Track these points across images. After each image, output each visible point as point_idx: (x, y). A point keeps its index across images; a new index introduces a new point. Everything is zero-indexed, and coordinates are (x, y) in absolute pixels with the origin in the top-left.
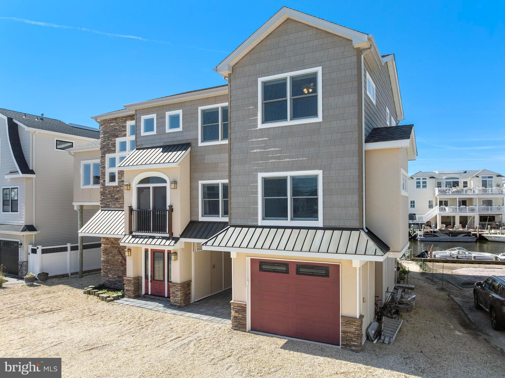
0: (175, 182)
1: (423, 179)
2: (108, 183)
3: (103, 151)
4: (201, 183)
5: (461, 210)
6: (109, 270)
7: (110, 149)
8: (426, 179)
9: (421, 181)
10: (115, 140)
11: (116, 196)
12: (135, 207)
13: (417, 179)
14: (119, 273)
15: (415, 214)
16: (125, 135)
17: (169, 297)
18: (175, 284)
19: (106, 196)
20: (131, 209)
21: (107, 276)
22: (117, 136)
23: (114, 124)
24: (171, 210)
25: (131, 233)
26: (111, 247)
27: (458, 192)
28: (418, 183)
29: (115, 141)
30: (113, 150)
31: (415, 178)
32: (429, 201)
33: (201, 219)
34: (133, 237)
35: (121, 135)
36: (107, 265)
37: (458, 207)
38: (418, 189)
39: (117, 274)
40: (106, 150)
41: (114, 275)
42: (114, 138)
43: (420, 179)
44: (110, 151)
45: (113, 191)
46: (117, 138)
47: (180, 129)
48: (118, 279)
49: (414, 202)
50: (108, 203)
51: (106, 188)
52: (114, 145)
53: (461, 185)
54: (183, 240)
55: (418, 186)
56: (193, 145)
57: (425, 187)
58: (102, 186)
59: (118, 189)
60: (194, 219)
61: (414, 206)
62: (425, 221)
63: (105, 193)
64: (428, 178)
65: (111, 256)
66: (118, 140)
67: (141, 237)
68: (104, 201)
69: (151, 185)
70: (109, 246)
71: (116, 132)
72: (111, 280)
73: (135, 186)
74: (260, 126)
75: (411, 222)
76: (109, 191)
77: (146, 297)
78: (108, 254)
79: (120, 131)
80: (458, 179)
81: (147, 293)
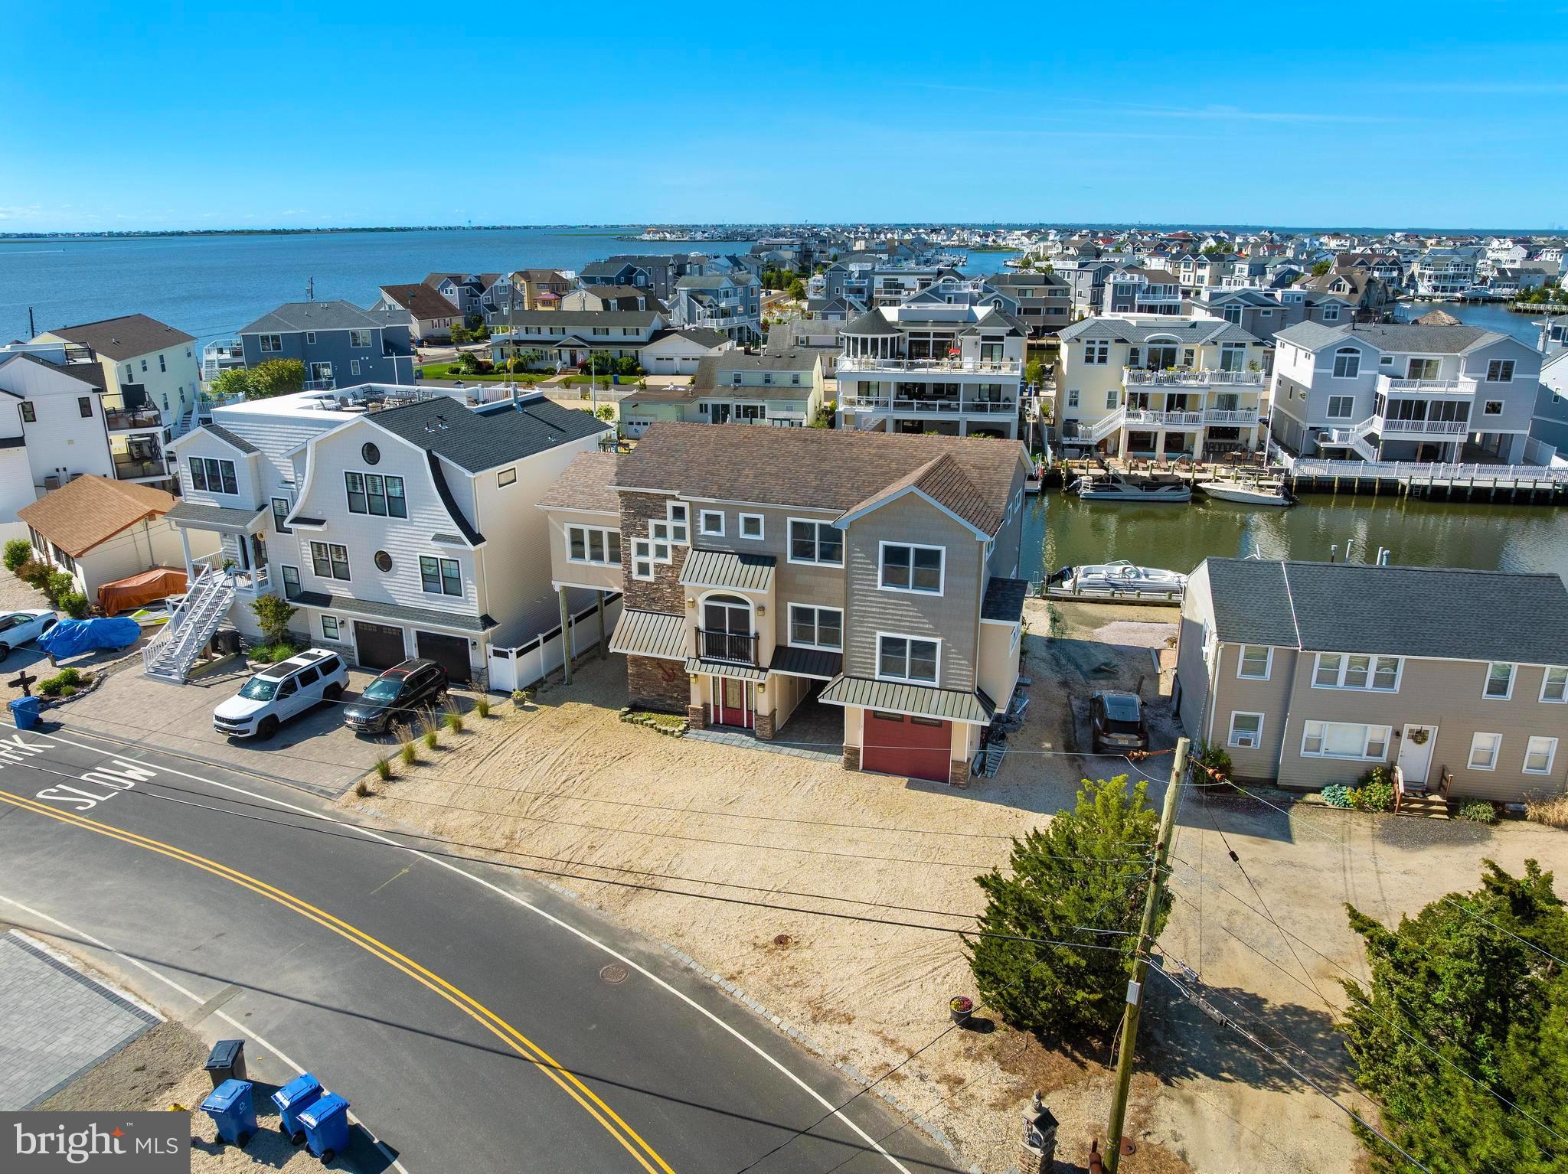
0: (761, 608)
1: (1101, 342)
2: (635, 576)
3: (627, 531)
4: (790, 605)
5: (1169, 420)
6: (643, 687)
7: (639, 531)
8: (1106, 343)
9: (1097, 347)
11: (652, 596)
12: (702, 625)
13: (1088, 342)
15: (1076, 421)
16: (665, 518)
17: (750, 727)
18: (760, 717)
19: (634, 593)
20: (698, 630)
21: (640, 693)
22: (651, 517)
23: (644, 499)
24: (757, 637)
25: (698, 656)
27: (1171, 380)
28: (1091, 350)
30: (644, 534)
31: (1084, 340)
32: (1110, 393)
33: (790, 644)
34: (702, 662)
35: (657, 516)
36: (638, 679)
37: (1165, 413)
38: (1090, 365)
39: (656, 692)
40: (632, 530)
41: (651, 693)
42: (647, 518)
43: (1094, 342)
44: (640, 534)
45: (646, 587)
47: (761, 537)
48: (656, 697)
49: (1077, 392)
50: (638, 603)
51: (634, 583)
52: (645, 528)
53: (1180, 358)
54: (771, 671)
55: (1089, 360)
56: (779, 558)
57: (1103, 360)
59: (656, 586)
60: (781, 643)
61: (1076, 404)
62: (1094, 440)
63: (631, 589)
64: (1111, 341)
66: (652, 523)
67: (715, 663)
68: (631, 599)
69: (727, 606)
71: (648, 511)
73: (701, 602)
74: (880, 587)
75: (1066, 441)
76: (638, 587)
77: (716, 727)
79: (655, 511)
81: (717, 721)
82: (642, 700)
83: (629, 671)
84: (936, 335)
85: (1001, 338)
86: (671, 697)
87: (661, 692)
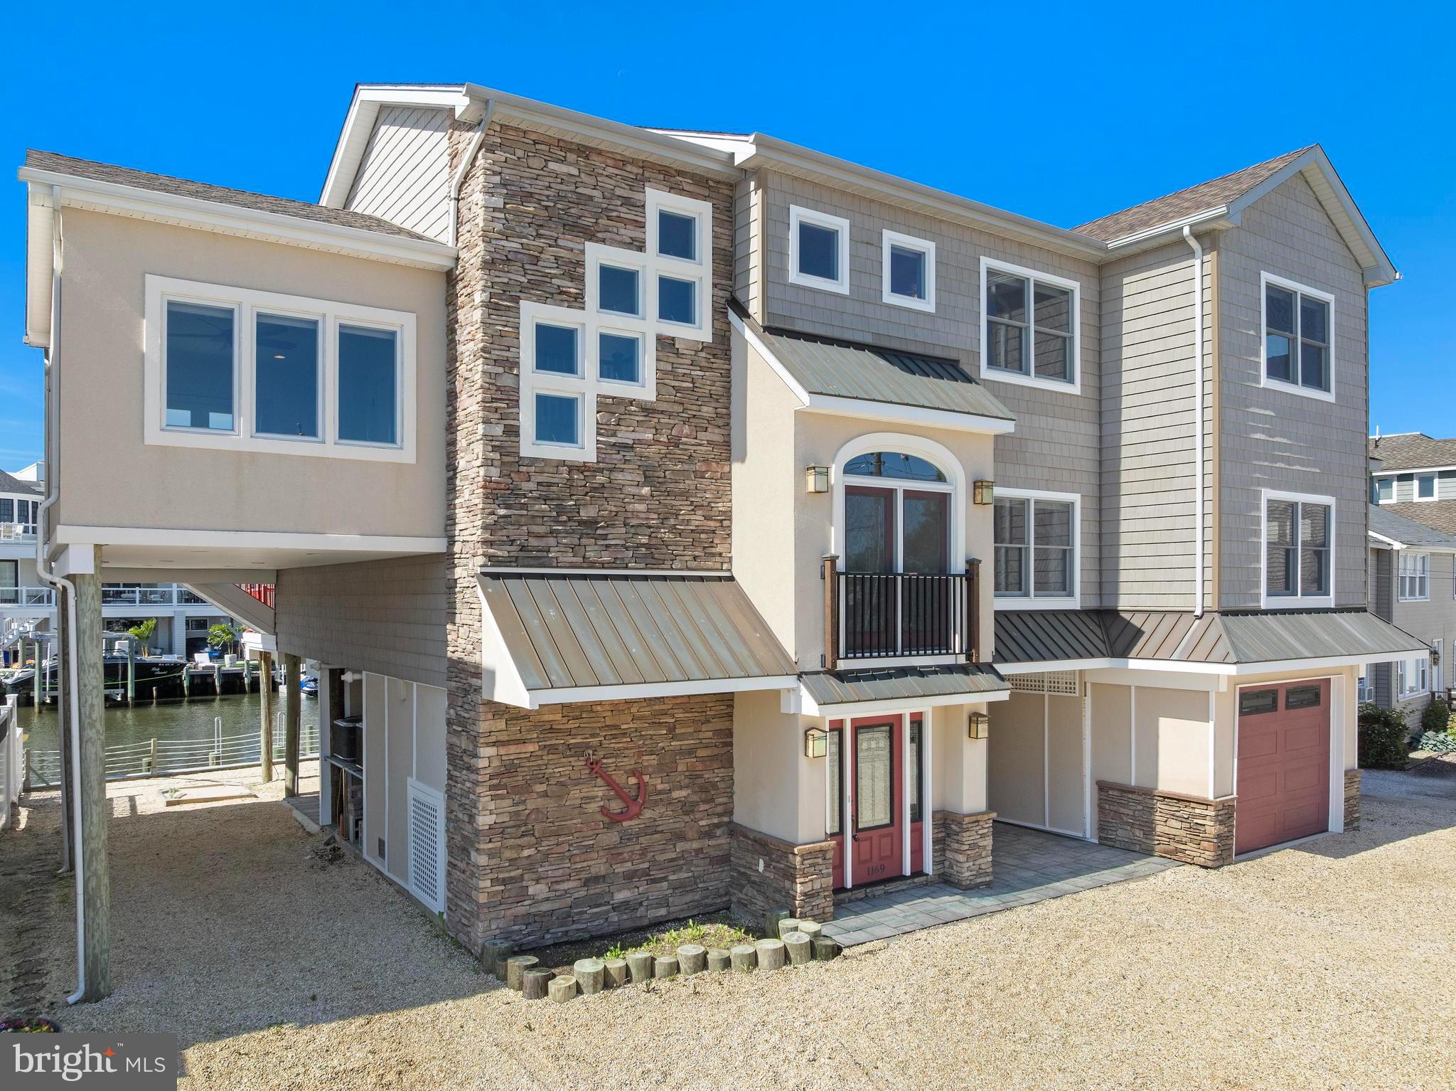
2: (530, 445)
3: (506, 280)
6: (531, 866)
7: (548, 280)
10: (580, 247)
11: (587, 513)
14: (590, 863)
16: (637, 245)
17: (918, 872)
19: (524, 506)
20: (833, 571)
23: (574, 171)
25: (834, 662)
26: (540, 753)
29: (583, 252)
30: (565, 293)
35: (618, 238)
36: (519, 842)
39: (579, 871)
40: (524, 280)
41: (563, 881)
42: (578, 240)
44: (552, 294)
45: (570, 484)
46: (590, 240)
47: (927, 305)
48: (583, 893)
50: (533, 542)
51: (523, 469)
52: (574, 270)
58: (497, 456)
59: (600, 479)
63: (514, 492)
65: (545, 795)
66: (597, 256)
68: (511, 531)
69: (900, 485)
70: (531, 748)
71: (586, 213)
72: (546, 907)
73: (840, 479)
74: (1264, 381)
76: (539, 484)
78: (526, 789)
79: (609, 218)
82: (528, 919)
83: (484, 821)
86: (629, 877)
87: (599, 867)
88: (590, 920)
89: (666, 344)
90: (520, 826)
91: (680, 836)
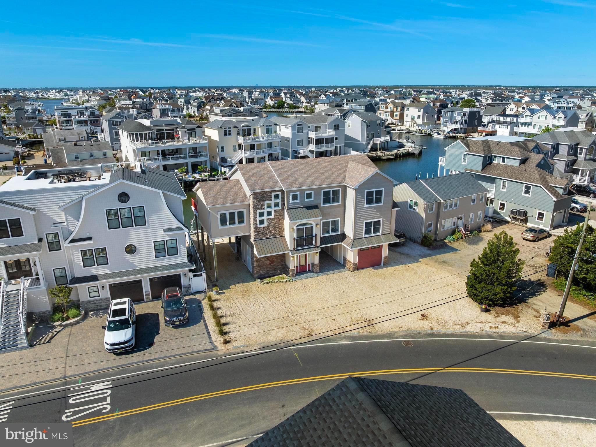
0: (318, 225)
1: (229, 128)
2: (259, 226)
3: (255, 209)
4: (322, 221)
6: (260, 270)
7: (260, 207)
9: (228, 130)
11: (266, 232)
12: (296, 237)
13: (224, 128)
15: (224, 157)
17: (309, 270)
18: (317, 265)
19: (258, 232)
20: (294, 239)
24: (316, 235)
25: (294, 249)
28: (225, 131)
30: (262, 208)
32: (234, 146)
33: (323, 236)
35: (269, 200)
39: (266, 270)
40: (257, 208)
41: (264, 271)
42: (263, 202)
43: (226, 128)
45: (264, 229)
47: (313, 199)
49: (223, 147)
50: (259, 236)
51: (258, 229)
52: (263, 205)
54: (319, 247)
56: (319, 205)
58: (255, 228)
59: (267, 228)
61: (223, 151)
66: (266, 203)
67: (301, 249)
68: (257, 235)
69: (304, 227)
71: (264, 198)
73: (294, 228)
74: (365, 206)
76: (260, 230)
78: (260, 262)
79: (268, 198)
80: (250, 126)
81: (297, 272)
82: (260, 275)
83: (255, 265)
84: (166, 130)
85: (194, 129)
86: (272, 270)
87: (268, 269)
88: (268, 275)
89: (275, 211)
90: (259, 266)
91: (279, 266)
